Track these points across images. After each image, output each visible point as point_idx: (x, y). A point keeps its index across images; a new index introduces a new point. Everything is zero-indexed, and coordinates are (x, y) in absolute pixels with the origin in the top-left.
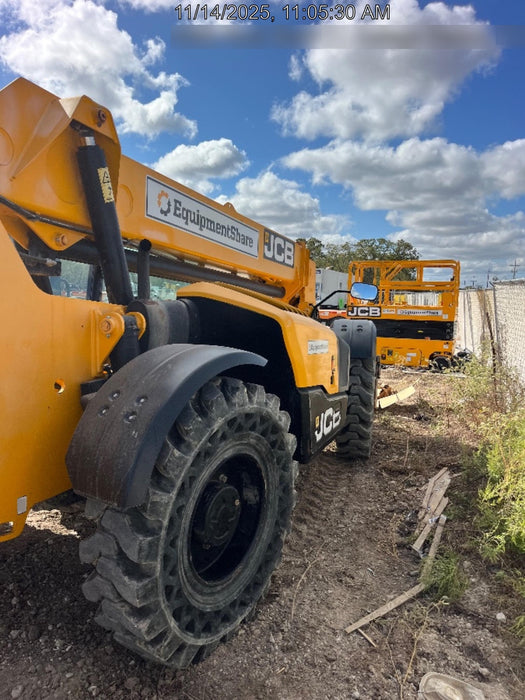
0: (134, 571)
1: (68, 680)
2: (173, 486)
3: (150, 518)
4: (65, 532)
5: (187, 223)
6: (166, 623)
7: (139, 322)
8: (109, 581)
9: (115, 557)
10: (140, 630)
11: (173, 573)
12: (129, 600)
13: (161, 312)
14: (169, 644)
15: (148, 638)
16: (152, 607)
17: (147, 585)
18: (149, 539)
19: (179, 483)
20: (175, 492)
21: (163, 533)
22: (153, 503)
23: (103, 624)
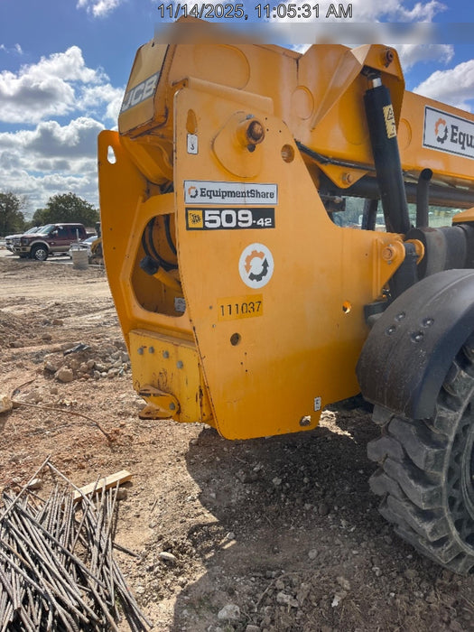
0: (420, 476)
1: (354, 556)
2: (460, 405)
3: (436, 431)
4: (340, 432)
5: (463, 148)
6: (449, 530)
7: (417, 248)
8: (395, 480)
9: (402, 461)
10: (424, 530)
11: (456, 486)
12: (415, 501)
13: (438, 239)
14: (450, 549)
15: (432, 539)
16: (435, 512)
17: (431, 492)
18: (436, 450)
19: (465, 404)
20: (462, 411)
21: (449, 447)
22: (441, 418)
23: (387, 517)
